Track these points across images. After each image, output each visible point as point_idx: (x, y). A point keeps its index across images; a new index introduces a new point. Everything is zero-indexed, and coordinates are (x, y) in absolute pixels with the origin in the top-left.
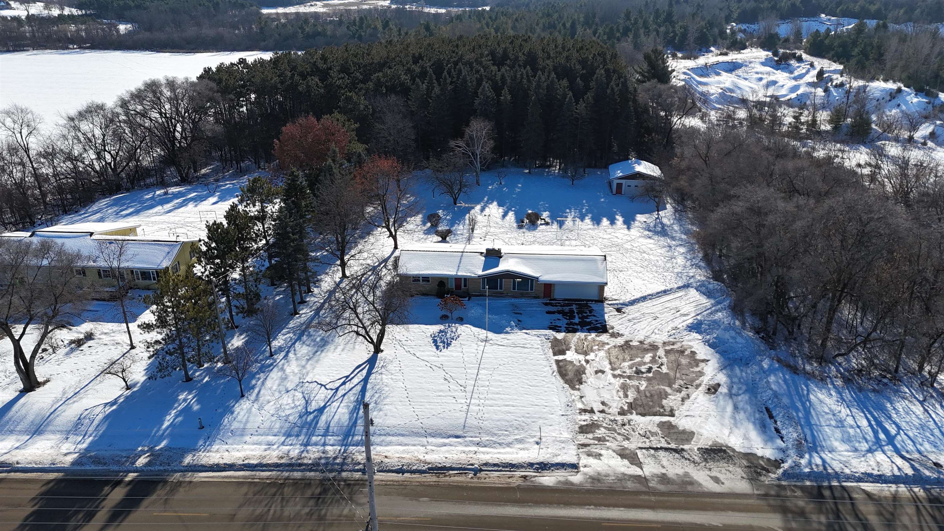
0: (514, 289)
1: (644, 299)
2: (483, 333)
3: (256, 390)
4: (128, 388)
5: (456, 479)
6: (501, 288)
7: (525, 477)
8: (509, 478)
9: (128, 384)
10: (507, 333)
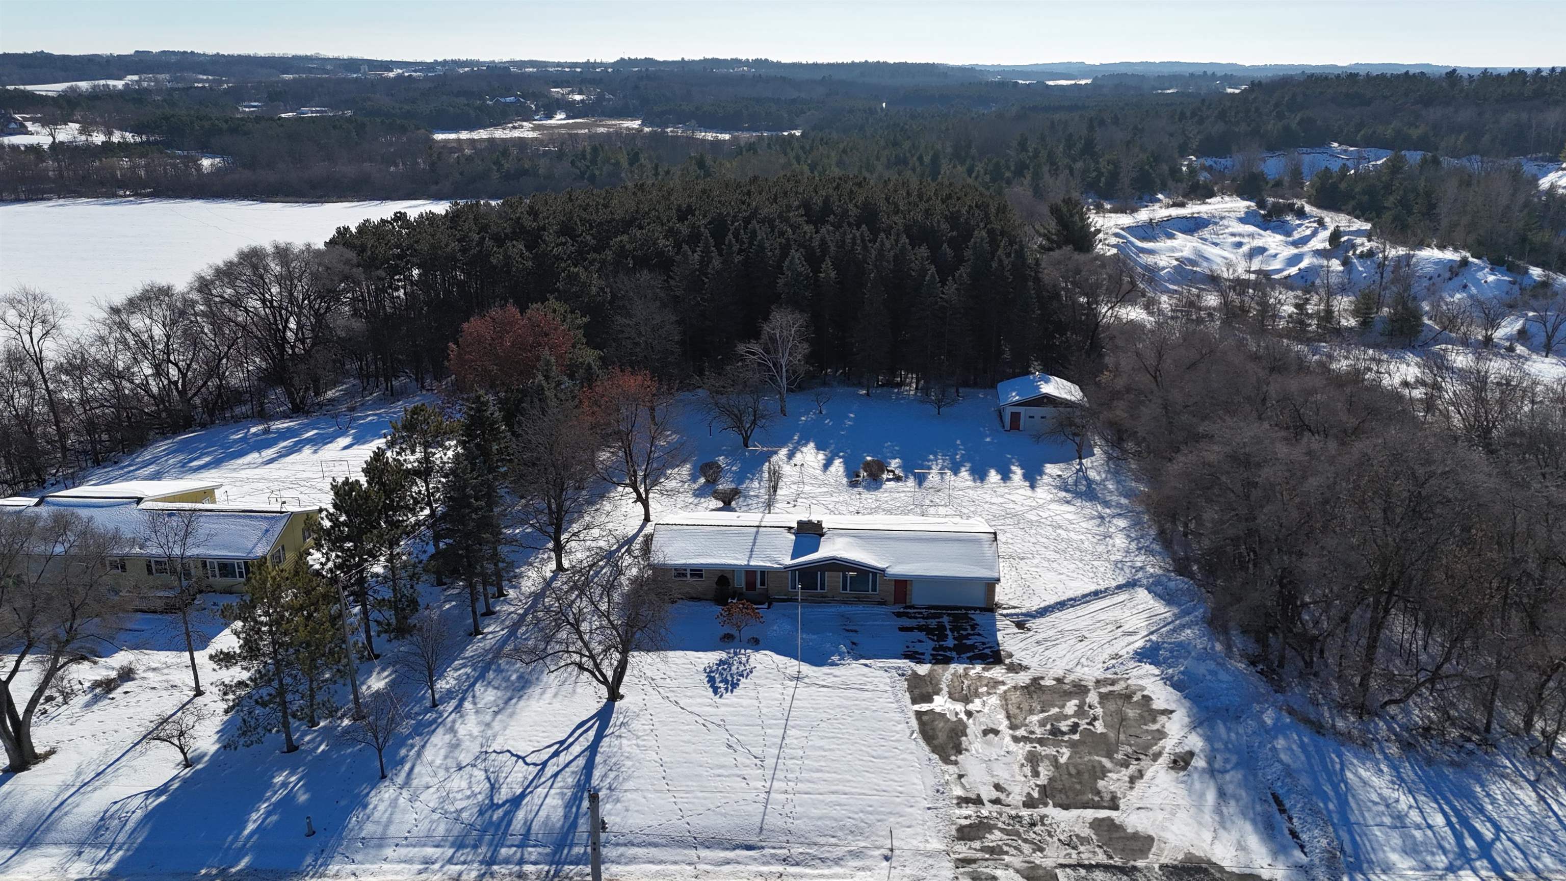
0: (845, 588)
1: (1061, 605)
2: (792, 665)
3: (407, 767)
4: (188, 764)
6: (822, 588)
9: (189, 756)
10: (833, 664)
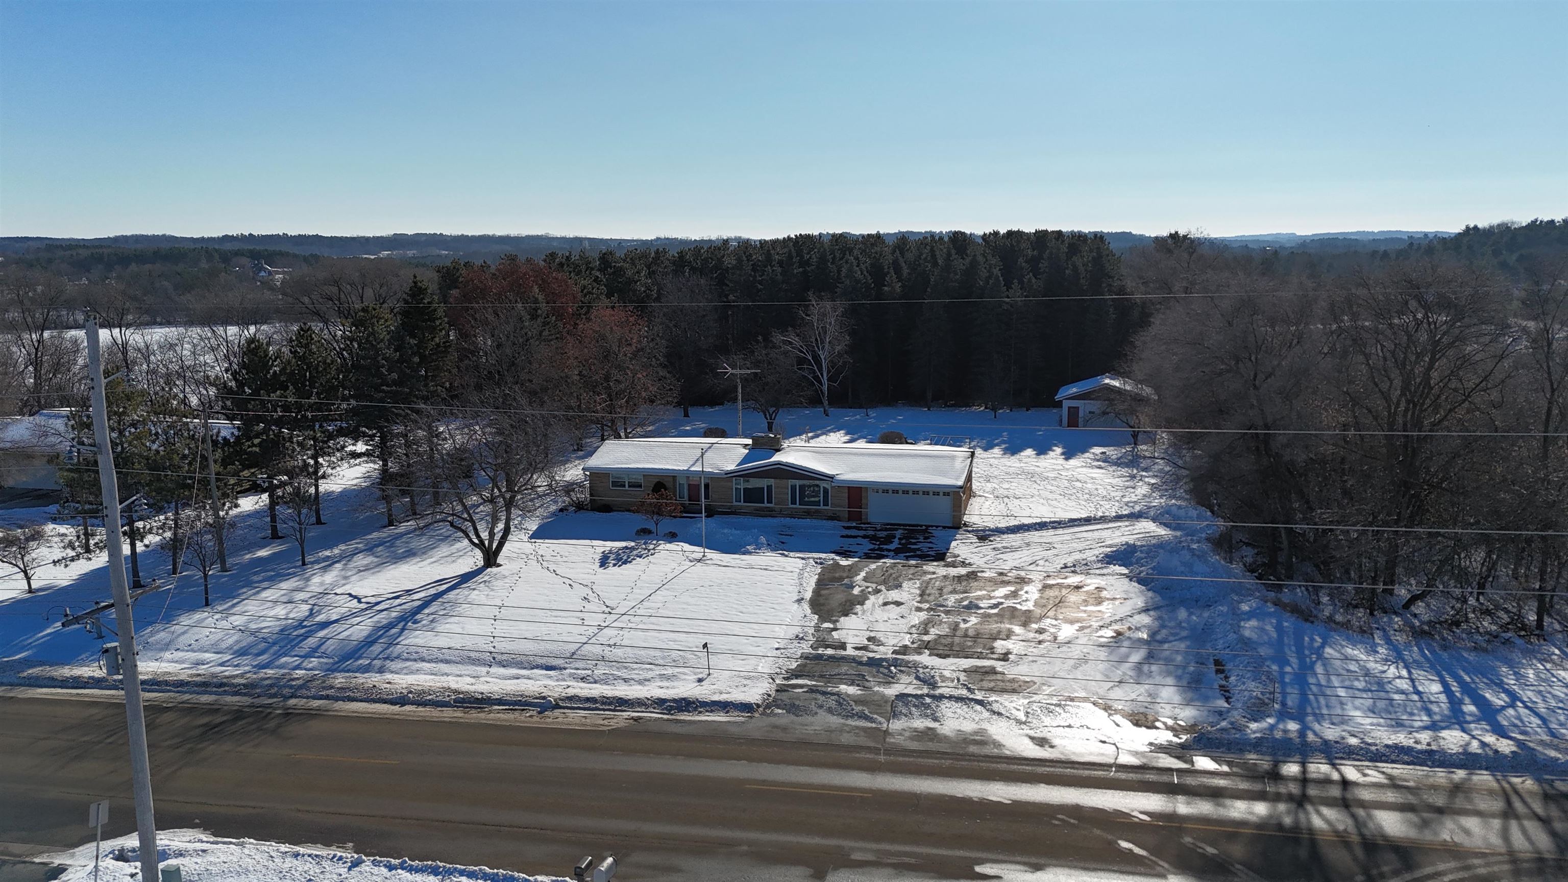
0: (794, 502)
1: (1042, 526)
2: (697, 551)
3: (235, 601)
4: (30, 590)
5: (501, 715)
6: (770, 501)
7: (636, 719)
8: (605, 719)
10: (750, 553)
